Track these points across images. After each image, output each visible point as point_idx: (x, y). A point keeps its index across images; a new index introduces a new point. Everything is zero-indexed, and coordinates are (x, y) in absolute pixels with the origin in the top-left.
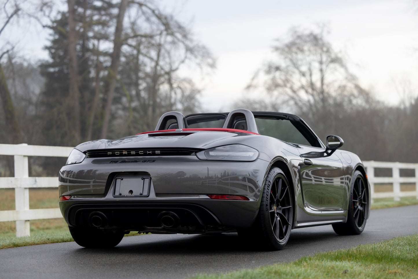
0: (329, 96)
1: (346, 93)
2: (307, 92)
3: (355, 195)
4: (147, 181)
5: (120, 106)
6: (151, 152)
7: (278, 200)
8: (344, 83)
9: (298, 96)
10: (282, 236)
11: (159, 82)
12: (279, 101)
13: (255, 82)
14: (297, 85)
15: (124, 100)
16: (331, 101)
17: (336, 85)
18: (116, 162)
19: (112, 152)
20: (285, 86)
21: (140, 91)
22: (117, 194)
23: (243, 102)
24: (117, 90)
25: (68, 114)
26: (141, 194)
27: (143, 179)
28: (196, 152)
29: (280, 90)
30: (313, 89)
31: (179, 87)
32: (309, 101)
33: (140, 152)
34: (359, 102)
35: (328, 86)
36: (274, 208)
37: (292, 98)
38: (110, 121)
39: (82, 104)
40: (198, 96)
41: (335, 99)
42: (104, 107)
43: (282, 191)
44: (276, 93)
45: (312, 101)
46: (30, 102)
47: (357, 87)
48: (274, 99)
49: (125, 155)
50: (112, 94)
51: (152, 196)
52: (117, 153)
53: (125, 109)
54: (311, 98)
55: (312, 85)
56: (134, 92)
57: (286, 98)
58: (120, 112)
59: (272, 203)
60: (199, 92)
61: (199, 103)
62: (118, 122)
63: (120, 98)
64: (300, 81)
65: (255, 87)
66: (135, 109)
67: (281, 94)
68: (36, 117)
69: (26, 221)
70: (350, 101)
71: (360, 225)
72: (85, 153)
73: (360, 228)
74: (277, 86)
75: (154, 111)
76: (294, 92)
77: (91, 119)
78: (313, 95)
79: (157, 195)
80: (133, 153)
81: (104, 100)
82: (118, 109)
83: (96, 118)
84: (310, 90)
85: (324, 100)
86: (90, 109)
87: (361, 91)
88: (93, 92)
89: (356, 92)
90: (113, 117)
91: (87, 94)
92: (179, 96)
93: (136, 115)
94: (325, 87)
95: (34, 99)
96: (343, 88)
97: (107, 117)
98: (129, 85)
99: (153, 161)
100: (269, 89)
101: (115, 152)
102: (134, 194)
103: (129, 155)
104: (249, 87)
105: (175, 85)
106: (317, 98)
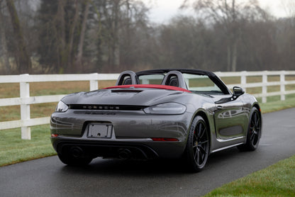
0: (238, 13)
1: (249, 11)
2: (223, 11)
3: (252, 125)
4: (110, 127)
5: (92, 20)
6: (113, 108)
7: (199, 138)
8: (249, 4)
9: (216, 13)
10: (201, 162)
11: (120, 4)
12: (203, 17)
13: (186, 4)
14: (216, 5)
15: (96, 16)
16: (239, 17)
17: (243, 6)
18: (89, 113)
19: (86, 106)
20: (208, 7)
21: (107, 9)
22: (90, 135)
23: (178, 17)
24: (91, 9)
25: (57, 26)
26: (106, 136)
27: (107, 126)
28: (143, 109)
29: (204, 9)
30: (227, 9)
31: (134, 7)
32: (224, 17)
33: (106, 107)
34: (258, 17)
35: (237, 7)
36: (196, 144)
37: (213, 15)
38: (86, 32)
39: (67, 19)
40: (146, 13)
41: (242, 16)
42: (81, 22)
43: (202, 131)
44: (201, 11)
45: (226, 17)
46: (30, 17)
47: (258, 7)
48: (199, 15)
49: (95, 109)
50: (88, 12)
51: (114, 138)
52: (89, 107)
53: (96, 22)
54: (225, 15)
55: (226, 6)
56: (102, 11)
57: (208, 14)
58: (93, 25)
59: (195, 140)
60: (147, 10)
61: (148, 18)
62: (91, 32)
63: (92, 15)
64: (218, 3)
65: (187, 7)
66: (103, 22)
67: (204, 12)
68: (34, 27)
69: (28, 127)
71: (255, 144)
72: (68, 105)
73: (255, 146)
74: (202, 6)
75: (116, 24)
76: (214, 11)
77: (73, 30)
78: (227, 13)
79: (117, 137)
80: (101, 108)
81: (82, 17)
82: (91, 22)
83: (76, 28)
84: (225, 10)
85: (234, 16)
86: (71, 23)
87: (260, 10)
88: (74, 11)
89: (256, 11)
90: (88, 27)
91: (70, 12)
92: (134, 13)
93: (104, 27)
94: (235, 8)
95: (33, 15)
96: (248, 8)
97: (84, 29)
98: (99, 5)
99: (114, 114)
100: (196, 8)
102: (101, 136)
104: (182, 7)
105: (130, 6)
106: (229, 15)
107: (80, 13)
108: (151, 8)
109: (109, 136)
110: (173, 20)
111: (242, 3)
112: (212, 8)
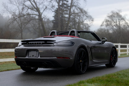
4: (38, 52)
8: (125, 24)
12: (109, 29)
13: (103, 24)
14: (113, 25)
21: (76, 26)
28: (53, 43)
29: (109, 26)
32: (116, 29)
33: (36, 43)
34: (128, 29)
37: (112, 28)
40: (89, 28)
44: (108, 27)
47: (128, 25)
57: (111, 28)
60: (89, 27)
65: (103, 25)
70: (126, 29)
80: (34, 43)
84: (116, 26)
85: (120, 28)
89: (127, 27)
91: (63, 27)
94: (120, 25)
96: (124, 26)
100: (106, 26)
104: (102, 25)
106: (118, 28)
107: (66, 28)
108: (91, 26)
109: (37, 56)
110: (98, 30)
111: (122, 24)
112: (112, 26)
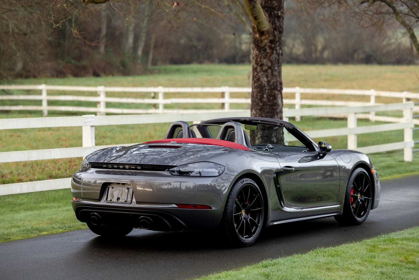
4: (131, 190)
6: (134, 167)
18: (109, 174)
19: (106, 165)
22: (109, 199)
26: (126, 201)
27: (128, 189)
28: (169, 169)
33: (126, 167)
36: (243, 213)
49: (115, 168)
51: (134, 205)
52: (109, 166)
80: (121, 167)
101: (108, 165)
102: (120, 201)
103: (119, 168)
109: (129, 201)
